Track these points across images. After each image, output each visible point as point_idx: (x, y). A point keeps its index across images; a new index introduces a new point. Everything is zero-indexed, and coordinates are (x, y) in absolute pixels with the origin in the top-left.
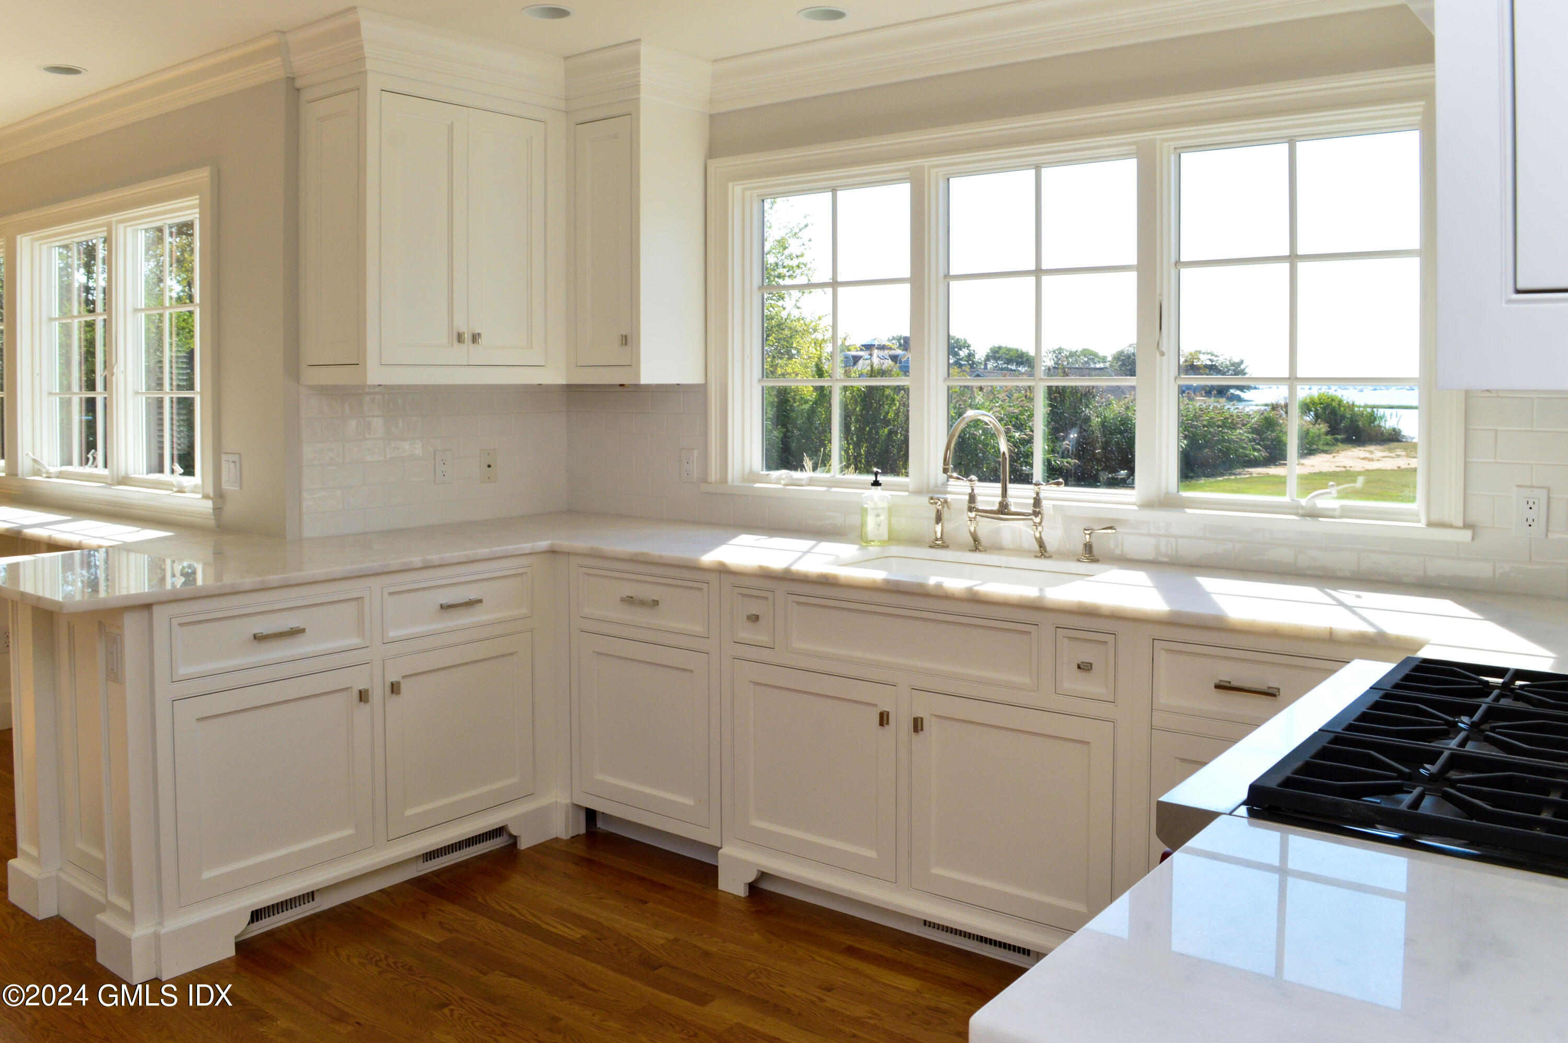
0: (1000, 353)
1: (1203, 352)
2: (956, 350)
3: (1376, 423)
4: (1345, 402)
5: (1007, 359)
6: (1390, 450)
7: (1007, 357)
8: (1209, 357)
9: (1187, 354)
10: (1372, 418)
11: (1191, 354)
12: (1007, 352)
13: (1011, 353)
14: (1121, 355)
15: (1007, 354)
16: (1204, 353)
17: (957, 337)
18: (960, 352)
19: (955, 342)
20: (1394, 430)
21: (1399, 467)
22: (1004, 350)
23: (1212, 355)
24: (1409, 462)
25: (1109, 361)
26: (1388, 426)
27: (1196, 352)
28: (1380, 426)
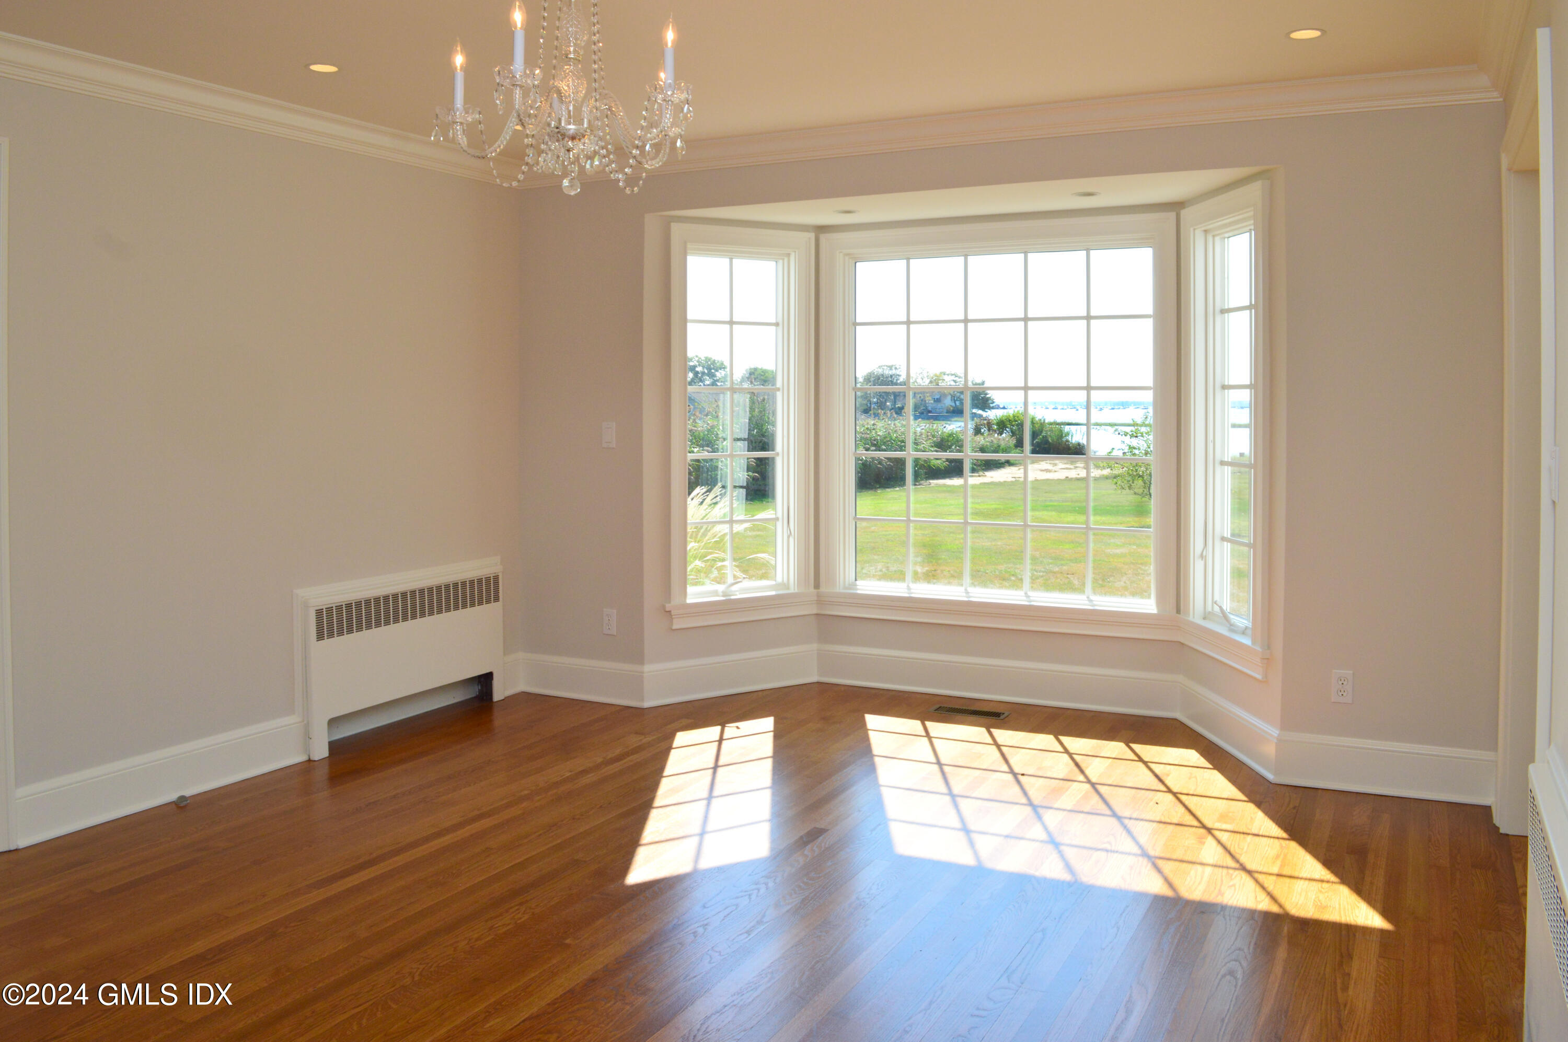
0: (756, 375)
1: (947, 373)
2: (713, 371)
3: (1064, 439)
4: (1037, 419)
5: (762, 380)
6: (1072, 463)
7: (762, 377)
8: (953, 378)
9: (932, 375)
10: (1061, 435)
11: (936, 375)
12: (763, 374)
13: (767, 374)
14: (870, 376)
15: (762, 375)
16: (948, 375)
17: (713, 359)
18: (716, 373)
19: (712, 364)
20: (1079, 444)
21: (1067, 477)
22: (760, 372)
23: (956, 376)
24: (1079, 472)
25: (860, 382)
26: (1074, 441)
27: (941, 373)
28: (1067, 441)
